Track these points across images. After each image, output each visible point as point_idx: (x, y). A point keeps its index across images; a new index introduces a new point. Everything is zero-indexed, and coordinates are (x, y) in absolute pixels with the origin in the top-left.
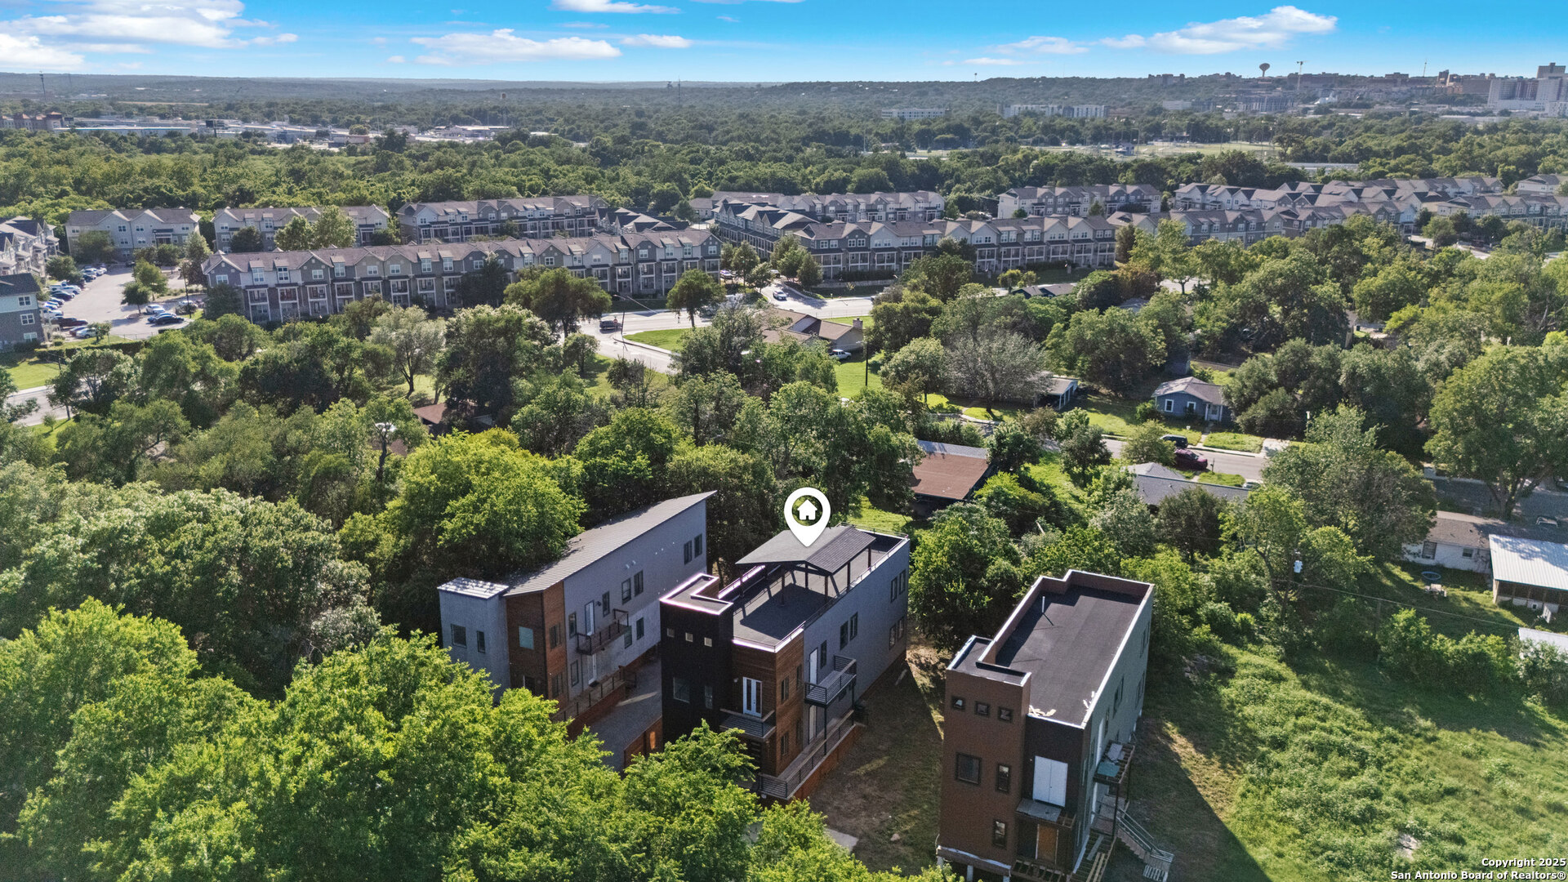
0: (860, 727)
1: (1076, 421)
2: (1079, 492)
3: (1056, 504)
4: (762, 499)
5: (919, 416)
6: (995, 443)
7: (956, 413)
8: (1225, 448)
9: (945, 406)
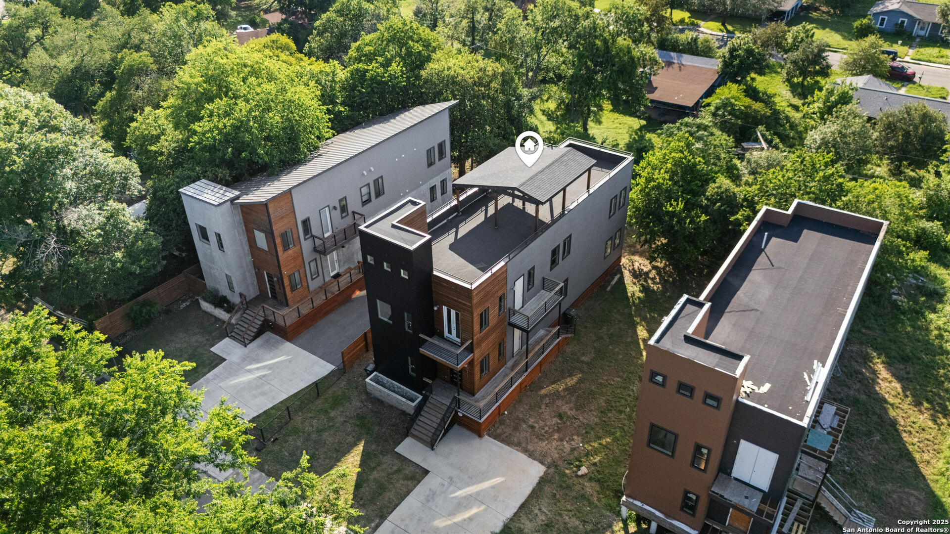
0: (566, 338)
1: (802, 35)
2: (798, 102)
3: (776, 113)
4: (508, 105)
5: (663, 29)
6: (727, 55)
7: (694, 27)
8: (930, 62)
9: (687, 20)
